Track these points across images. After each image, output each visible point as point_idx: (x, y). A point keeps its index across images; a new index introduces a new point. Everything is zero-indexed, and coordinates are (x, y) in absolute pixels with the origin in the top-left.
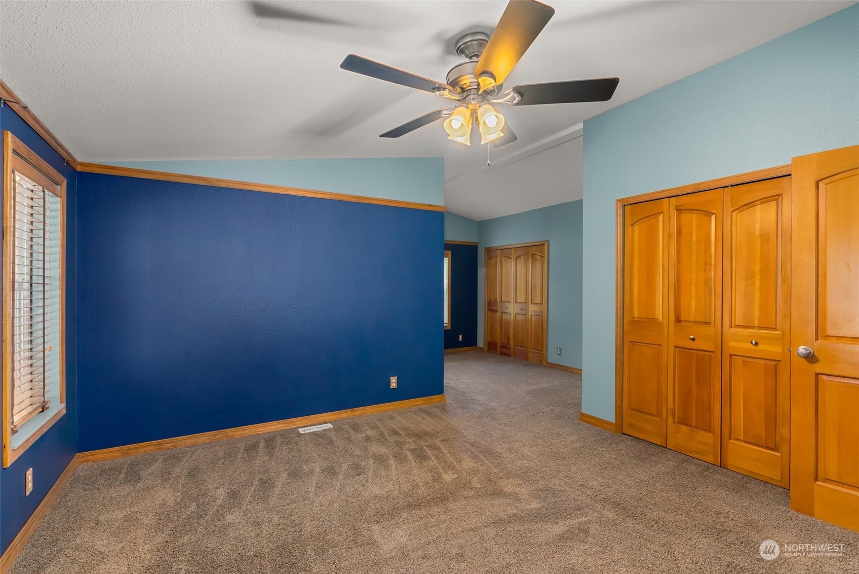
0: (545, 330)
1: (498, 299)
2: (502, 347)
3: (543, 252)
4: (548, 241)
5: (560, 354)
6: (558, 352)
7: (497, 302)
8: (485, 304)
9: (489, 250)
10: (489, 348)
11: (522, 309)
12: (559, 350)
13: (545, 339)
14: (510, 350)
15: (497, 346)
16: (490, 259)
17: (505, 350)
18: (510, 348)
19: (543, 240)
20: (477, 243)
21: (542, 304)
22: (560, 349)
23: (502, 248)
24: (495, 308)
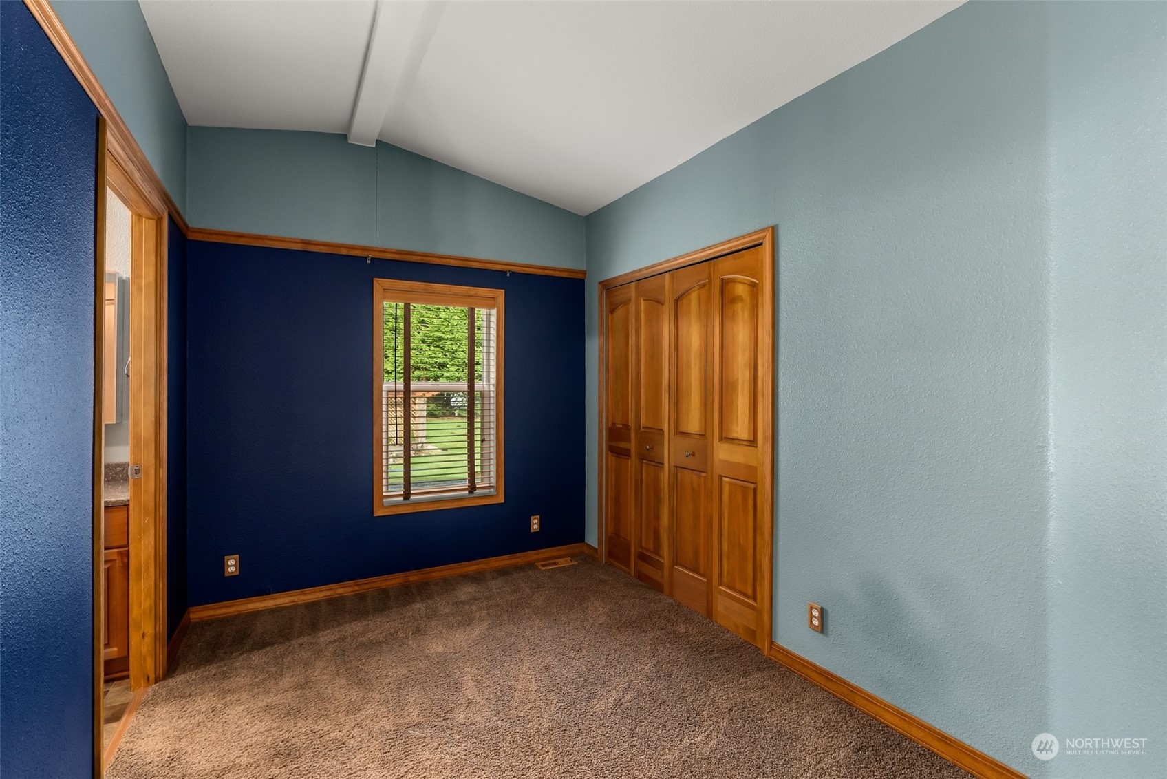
0: (767, 536)
1: (631, 422)
2: (642, 557)
3: (756, 271)
4: (774, 230)
5: (822, 629)
6: (816, 622)
7: (629, 430)
8: (600, 431)
9: (608, 287)
10: (610, 554)
11: (693, 454)
12: (815, 613)
13: (766, 561)
14: (662, 571)
15: (629, 552)
16: (612, 311)
17: (647, 569)
18: (659, 566)
19: (759, 227)
20: (584, 273)
21: (753, 442)
22: (822, 611)
23: (639, 276)
24: (623, 445)
